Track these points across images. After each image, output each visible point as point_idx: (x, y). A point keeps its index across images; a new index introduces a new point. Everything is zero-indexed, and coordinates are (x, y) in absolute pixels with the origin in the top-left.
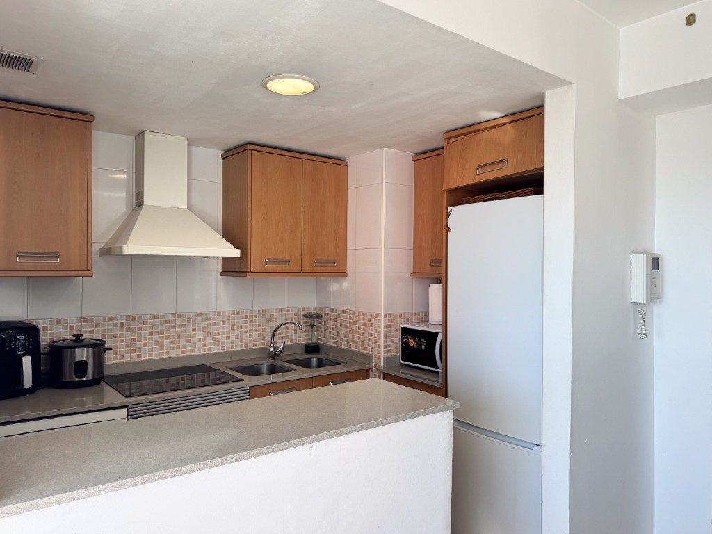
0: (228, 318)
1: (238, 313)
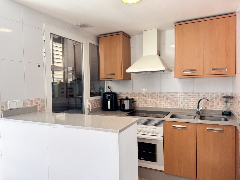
0: (182, 95)
1: (186, 93)
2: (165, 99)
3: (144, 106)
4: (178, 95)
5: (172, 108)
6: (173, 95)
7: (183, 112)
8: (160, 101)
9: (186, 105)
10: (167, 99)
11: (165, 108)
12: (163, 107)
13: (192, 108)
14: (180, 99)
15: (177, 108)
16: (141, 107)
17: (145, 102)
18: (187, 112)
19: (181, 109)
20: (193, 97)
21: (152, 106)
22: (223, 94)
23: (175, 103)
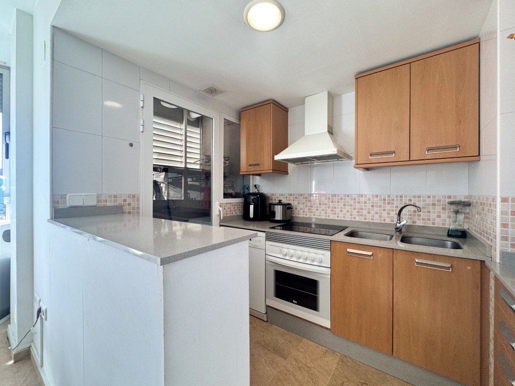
0: (369, 199)
1: (377, 196)
2: (341, 204)
3: (307, 216)
4: (362, 200)
5: (353, 220)
6: (355, 199)
7: (372, 227)
8: (333, 207)
9: (377, 217)
10: (344, 205)
11: (340, 220)
12: (337, 219)
13: (388, 221)
14: (366, 206)
15: (361, 220)
16: (302, 218)
17: (309, 209)
18: (379, 228)
19: (368, 223)
20: (389, 203)
21: (320, 216)
22: (449, 197)
23: (358, 212)
